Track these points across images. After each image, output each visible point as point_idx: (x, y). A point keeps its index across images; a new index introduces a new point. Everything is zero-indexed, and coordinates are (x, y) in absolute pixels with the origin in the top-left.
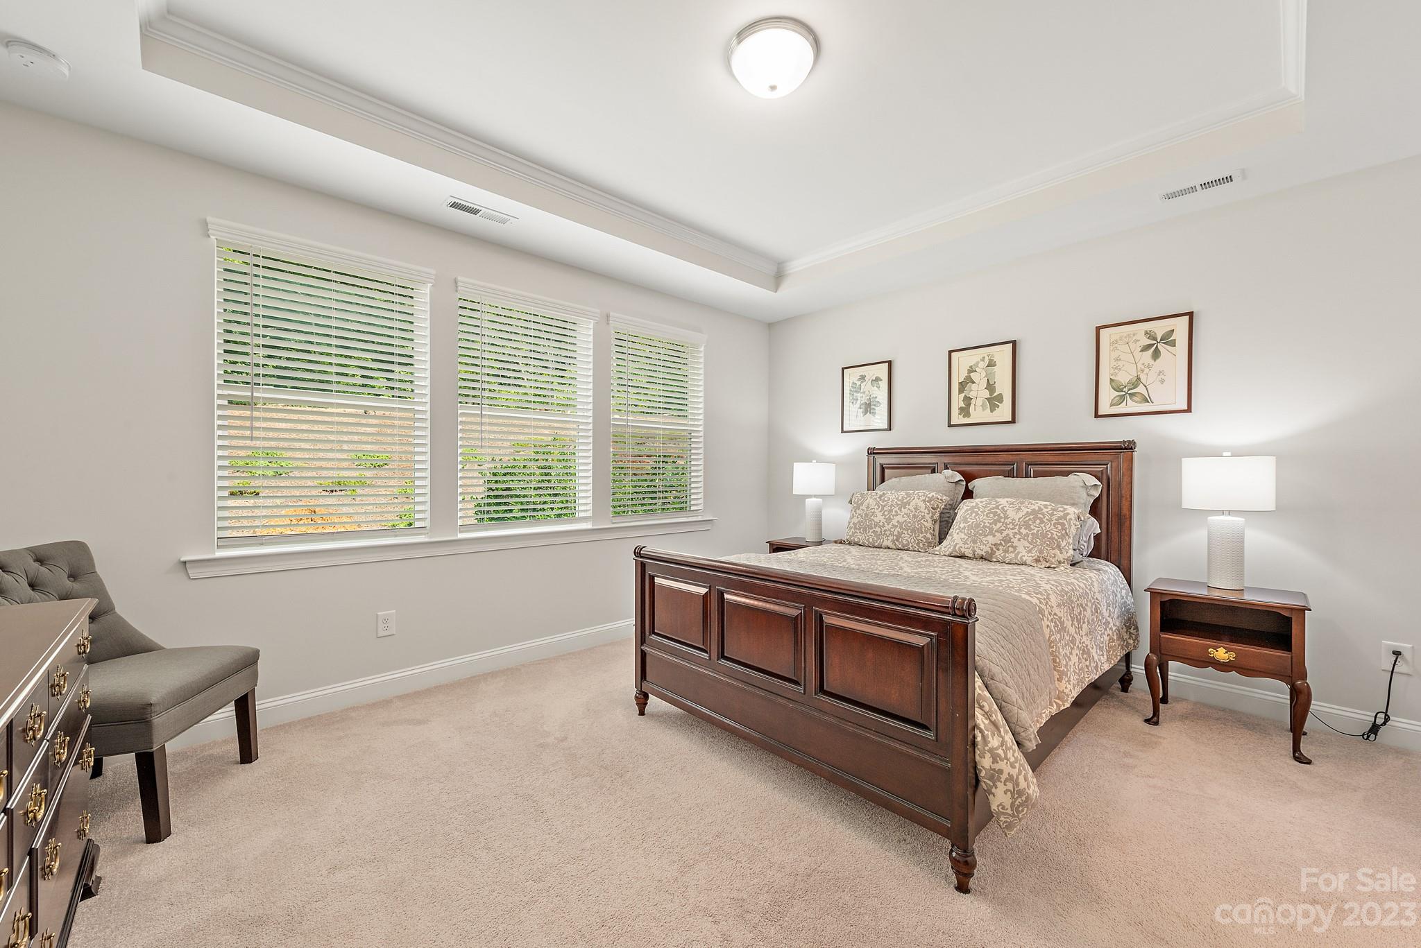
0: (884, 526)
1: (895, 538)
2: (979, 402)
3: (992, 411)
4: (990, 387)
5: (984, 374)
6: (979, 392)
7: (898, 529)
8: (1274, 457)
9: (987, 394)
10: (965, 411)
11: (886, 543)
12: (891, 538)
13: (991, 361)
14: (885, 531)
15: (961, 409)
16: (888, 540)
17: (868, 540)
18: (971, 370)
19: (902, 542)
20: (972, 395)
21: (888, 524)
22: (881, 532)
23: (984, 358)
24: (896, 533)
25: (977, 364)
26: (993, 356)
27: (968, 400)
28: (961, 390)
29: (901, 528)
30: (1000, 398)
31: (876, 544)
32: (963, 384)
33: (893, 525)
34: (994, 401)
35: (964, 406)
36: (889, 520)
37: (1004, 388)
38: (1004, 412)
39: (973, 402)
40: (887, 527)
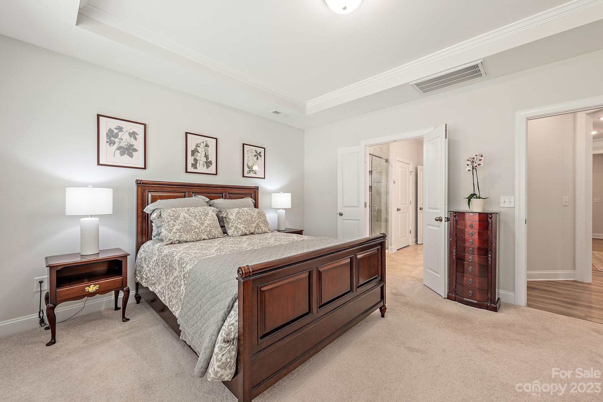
0: (200, 228)
1: (208, 233)
2: (202, 163)
3: (207, 168)
4: (206, 156)
5: (203, 149)
6: (201, 157)
7: (209, 228)
8: (290, 194)
9: (205, 159)
10: (194, 166)
11: (204, 237)
12: (206, 234)
13: (206, 144)
14: (202, 230)
15: (192, 164)
16: (204, 235)
17: (192, 238)
18: (197, 146)
19: (212, 234)
20: (198, 158)
21: (203, 226)
22: (199, 231)
23: (203, 141)
24: (208, 230)
25: (200, 144)
26: (207, 142)
27: (196, 160)
28: (193, 155)
29: (210, 227)
30: (211, 163)
31: (198, 239)
32: (193, 151)
33: (205, 226)
34: (208, 164)
35: (194, 163)
36: (202, 224)
37: (212, 158)
38: (212, 170)
39: (198, 162)
40: (202, 228)
